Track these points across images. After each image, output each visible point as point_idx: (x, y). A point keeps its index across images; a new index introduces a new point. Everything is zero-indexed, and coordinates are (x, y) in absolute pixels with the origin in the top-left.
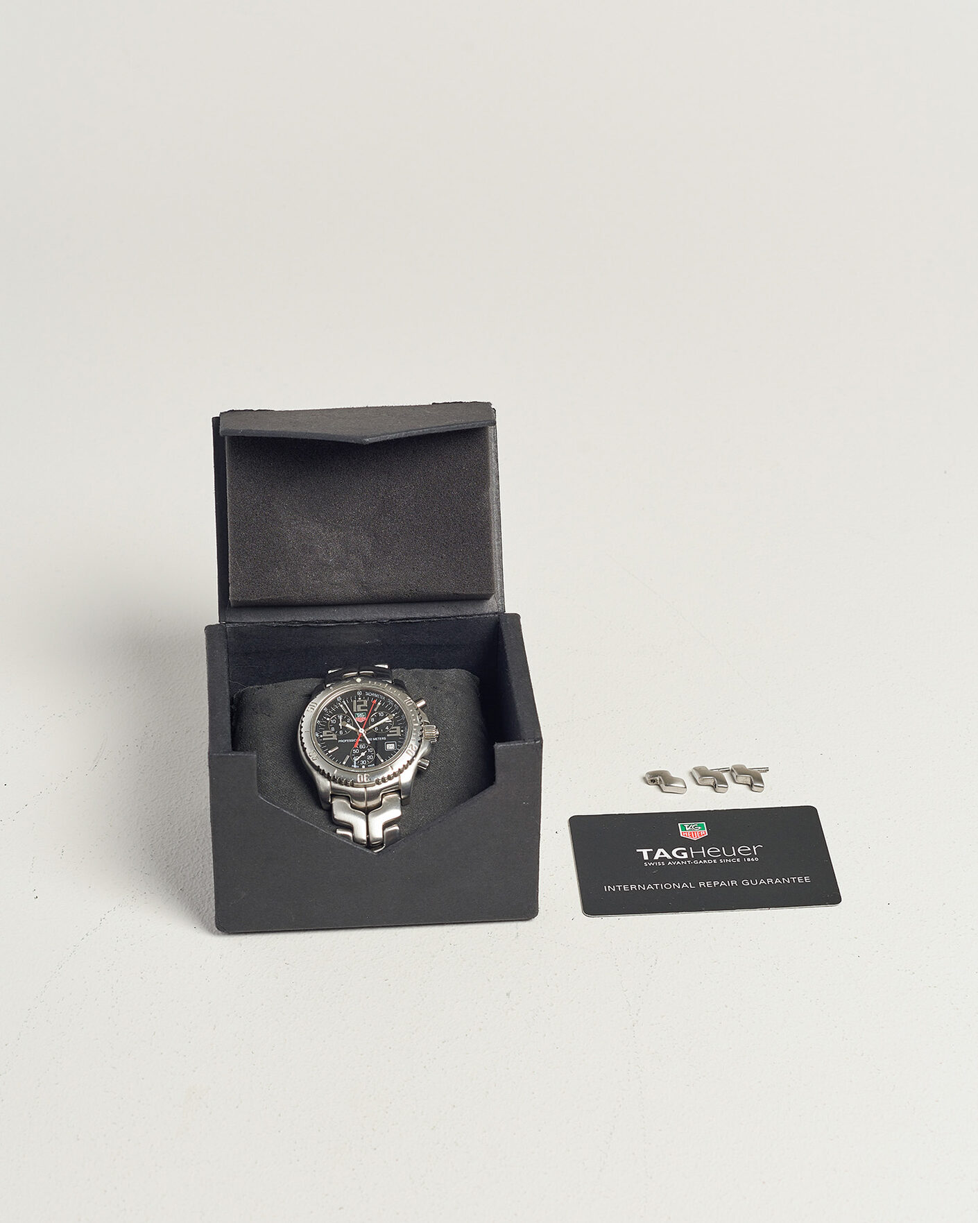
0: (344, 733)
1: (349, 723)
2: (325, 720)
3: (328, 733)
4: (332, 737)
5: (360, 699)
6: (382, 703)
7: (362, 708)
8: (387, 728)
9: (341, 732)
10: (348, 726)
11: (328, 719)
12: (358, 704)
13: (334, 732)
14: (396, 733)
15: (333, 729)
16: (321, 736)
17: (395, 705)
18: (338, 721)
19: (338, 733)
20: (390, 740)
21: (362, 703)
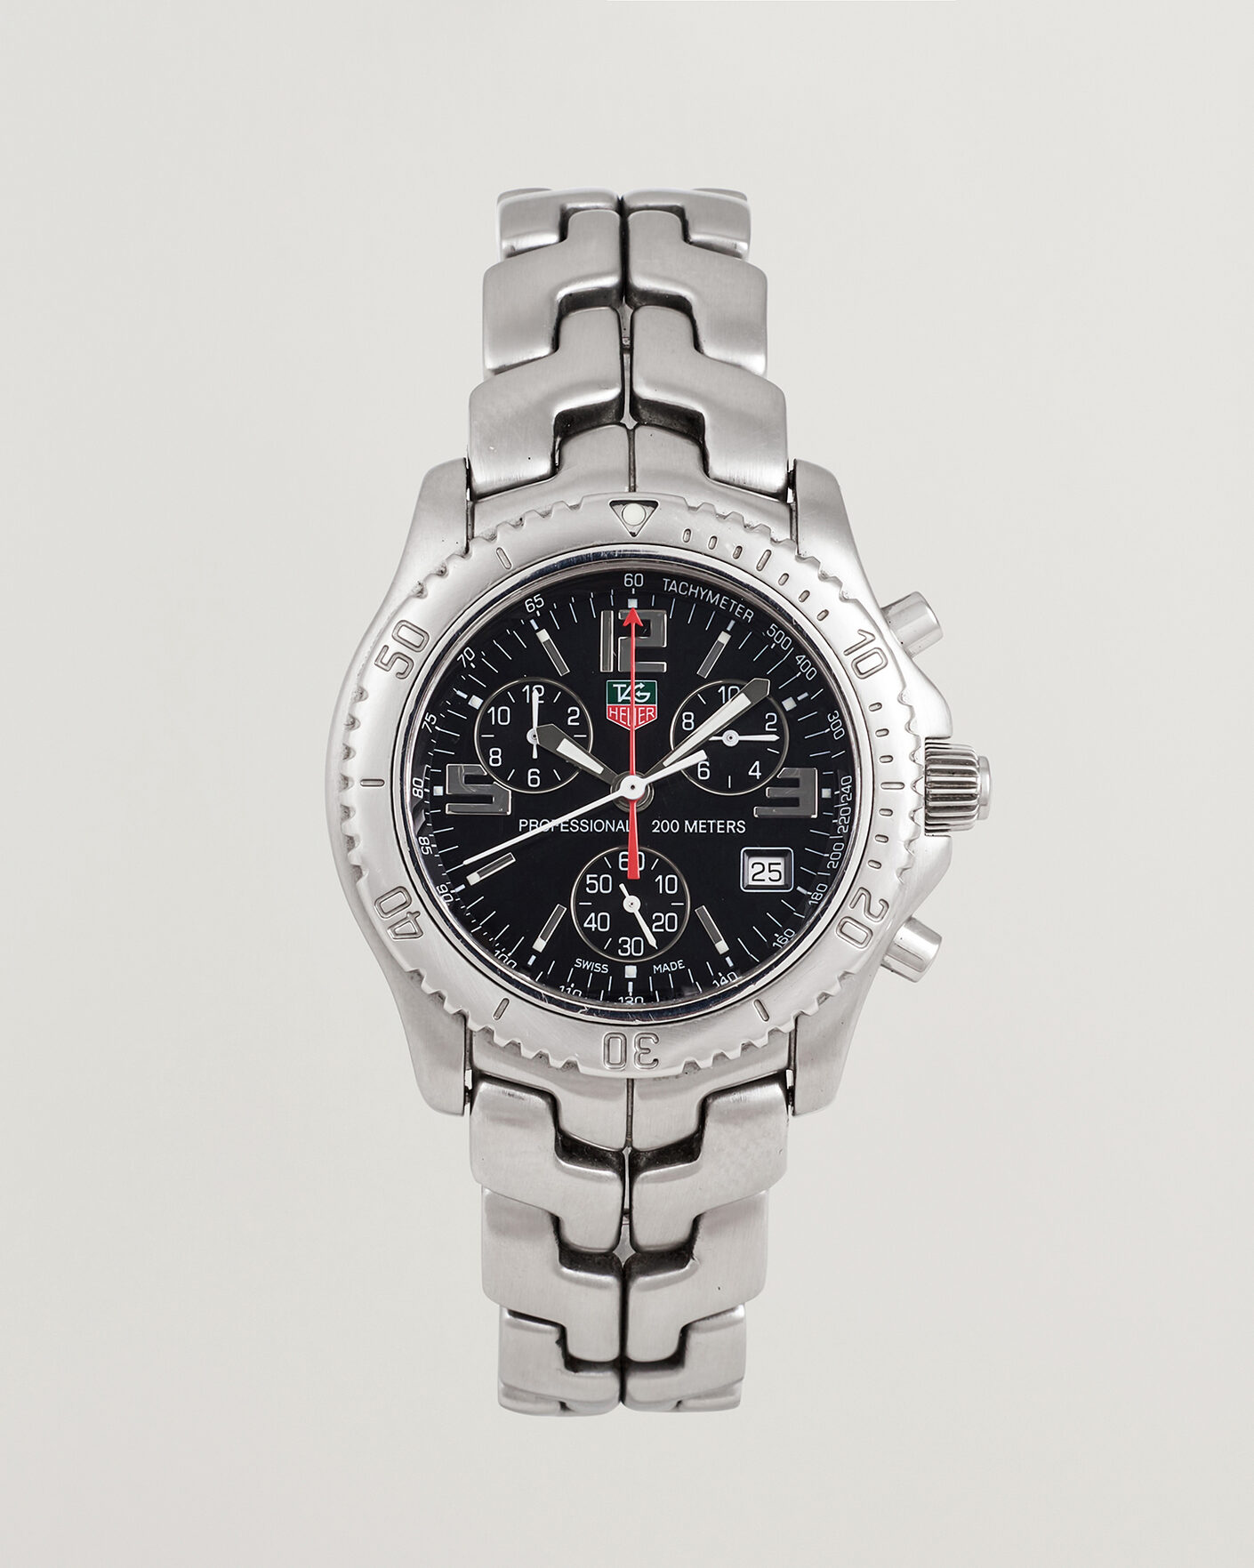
0: (548, 780)
1: (571, 733)
2: (463, 706)
3: (470, 780)
4: (487, 799)
5: (633, 603)
6: (736, 636)
7: (643, 654)
8: (755, 771)
9: (532, 775)
10: (567, 749)
11: (476, 702)
12: (621, 629)
13: (501, 773)
14: (794, 802)
15: (496, 756)
16: (438, 791)
17: (800, 659)
18: (522, 711)
19: (520, 781)
20: (766, 836)
21: (644, 629)
